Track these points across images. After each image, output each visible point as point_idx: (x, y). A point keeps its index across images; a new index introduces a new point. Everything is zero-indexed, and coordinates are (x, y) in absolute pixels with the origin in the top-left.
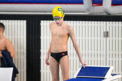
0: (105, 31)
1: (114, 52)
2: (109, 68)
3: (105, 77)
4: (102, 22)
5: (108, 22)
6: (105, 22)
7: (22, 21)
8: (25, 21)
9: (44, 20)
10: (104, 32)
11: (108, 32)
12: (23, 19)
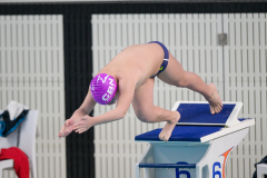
0: (220, 32)
1: (239, 75)
2: (234, 106)
3: (227, 124)
4: (214, 15)
5: (226, 15)
6: (219, 15)
7: (54, 16)
8: (60, 17)
9: (98, 12)
10: (219, 36)
11: (225, 35)
12: (57, 13)
